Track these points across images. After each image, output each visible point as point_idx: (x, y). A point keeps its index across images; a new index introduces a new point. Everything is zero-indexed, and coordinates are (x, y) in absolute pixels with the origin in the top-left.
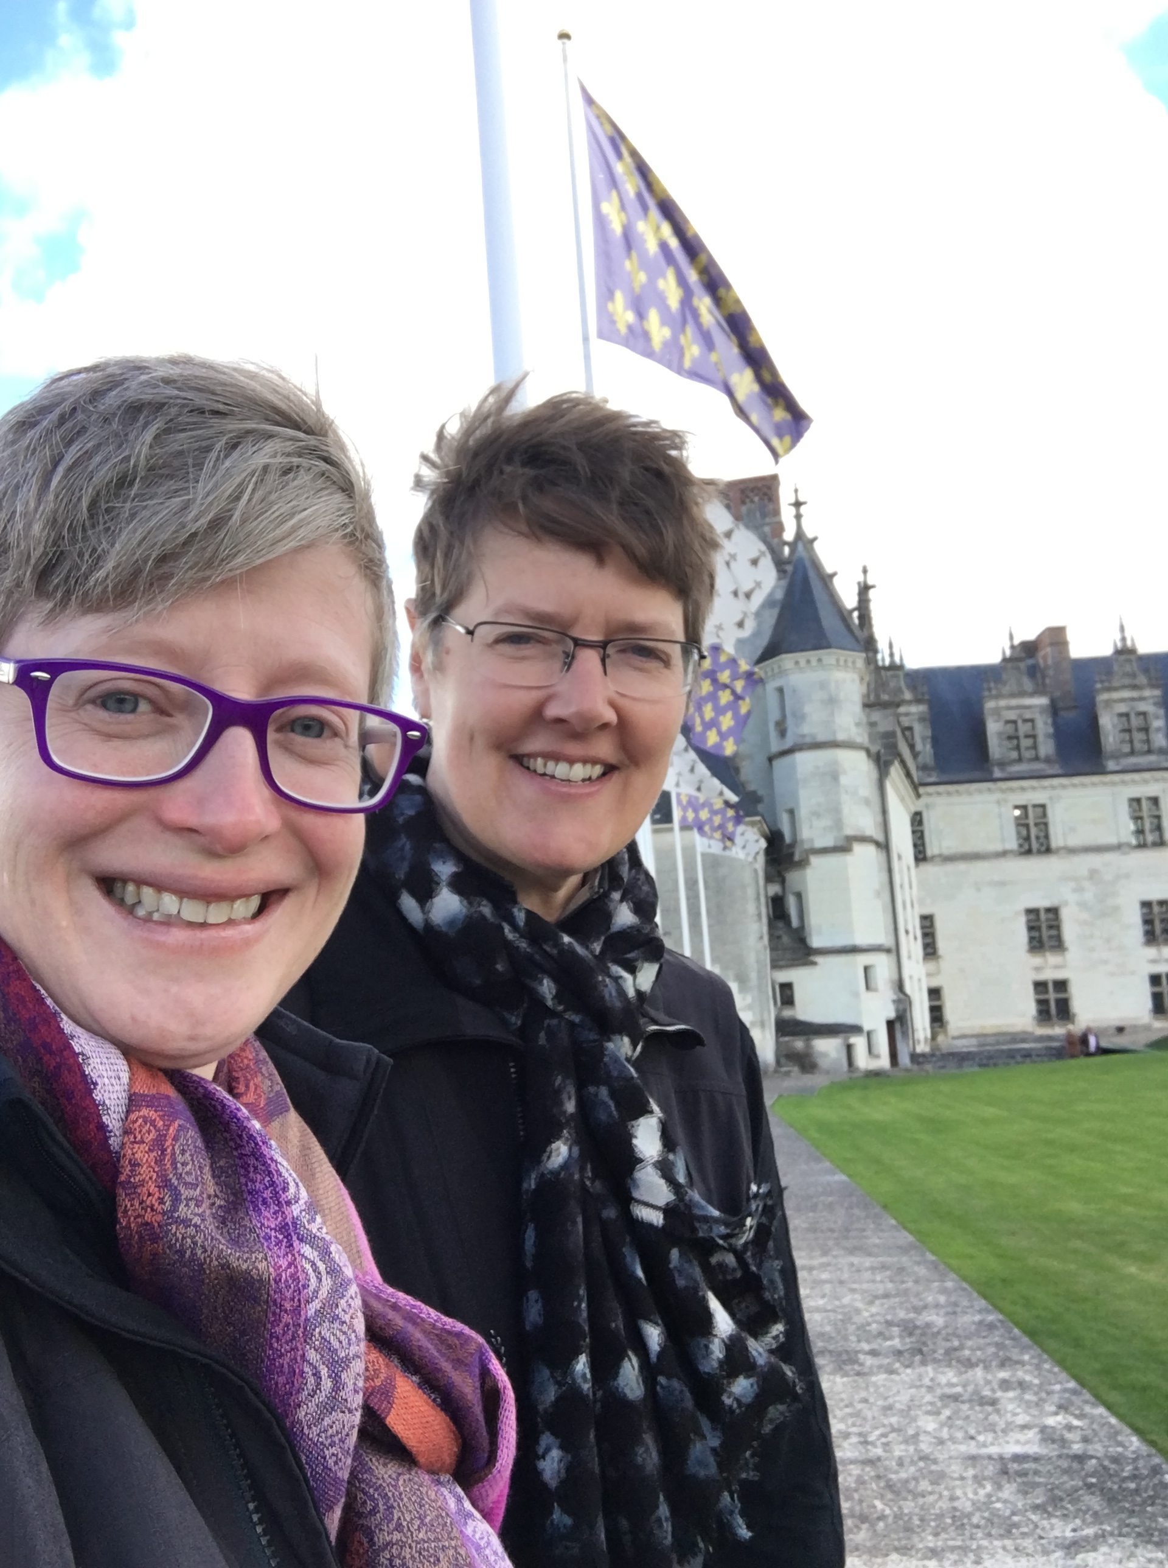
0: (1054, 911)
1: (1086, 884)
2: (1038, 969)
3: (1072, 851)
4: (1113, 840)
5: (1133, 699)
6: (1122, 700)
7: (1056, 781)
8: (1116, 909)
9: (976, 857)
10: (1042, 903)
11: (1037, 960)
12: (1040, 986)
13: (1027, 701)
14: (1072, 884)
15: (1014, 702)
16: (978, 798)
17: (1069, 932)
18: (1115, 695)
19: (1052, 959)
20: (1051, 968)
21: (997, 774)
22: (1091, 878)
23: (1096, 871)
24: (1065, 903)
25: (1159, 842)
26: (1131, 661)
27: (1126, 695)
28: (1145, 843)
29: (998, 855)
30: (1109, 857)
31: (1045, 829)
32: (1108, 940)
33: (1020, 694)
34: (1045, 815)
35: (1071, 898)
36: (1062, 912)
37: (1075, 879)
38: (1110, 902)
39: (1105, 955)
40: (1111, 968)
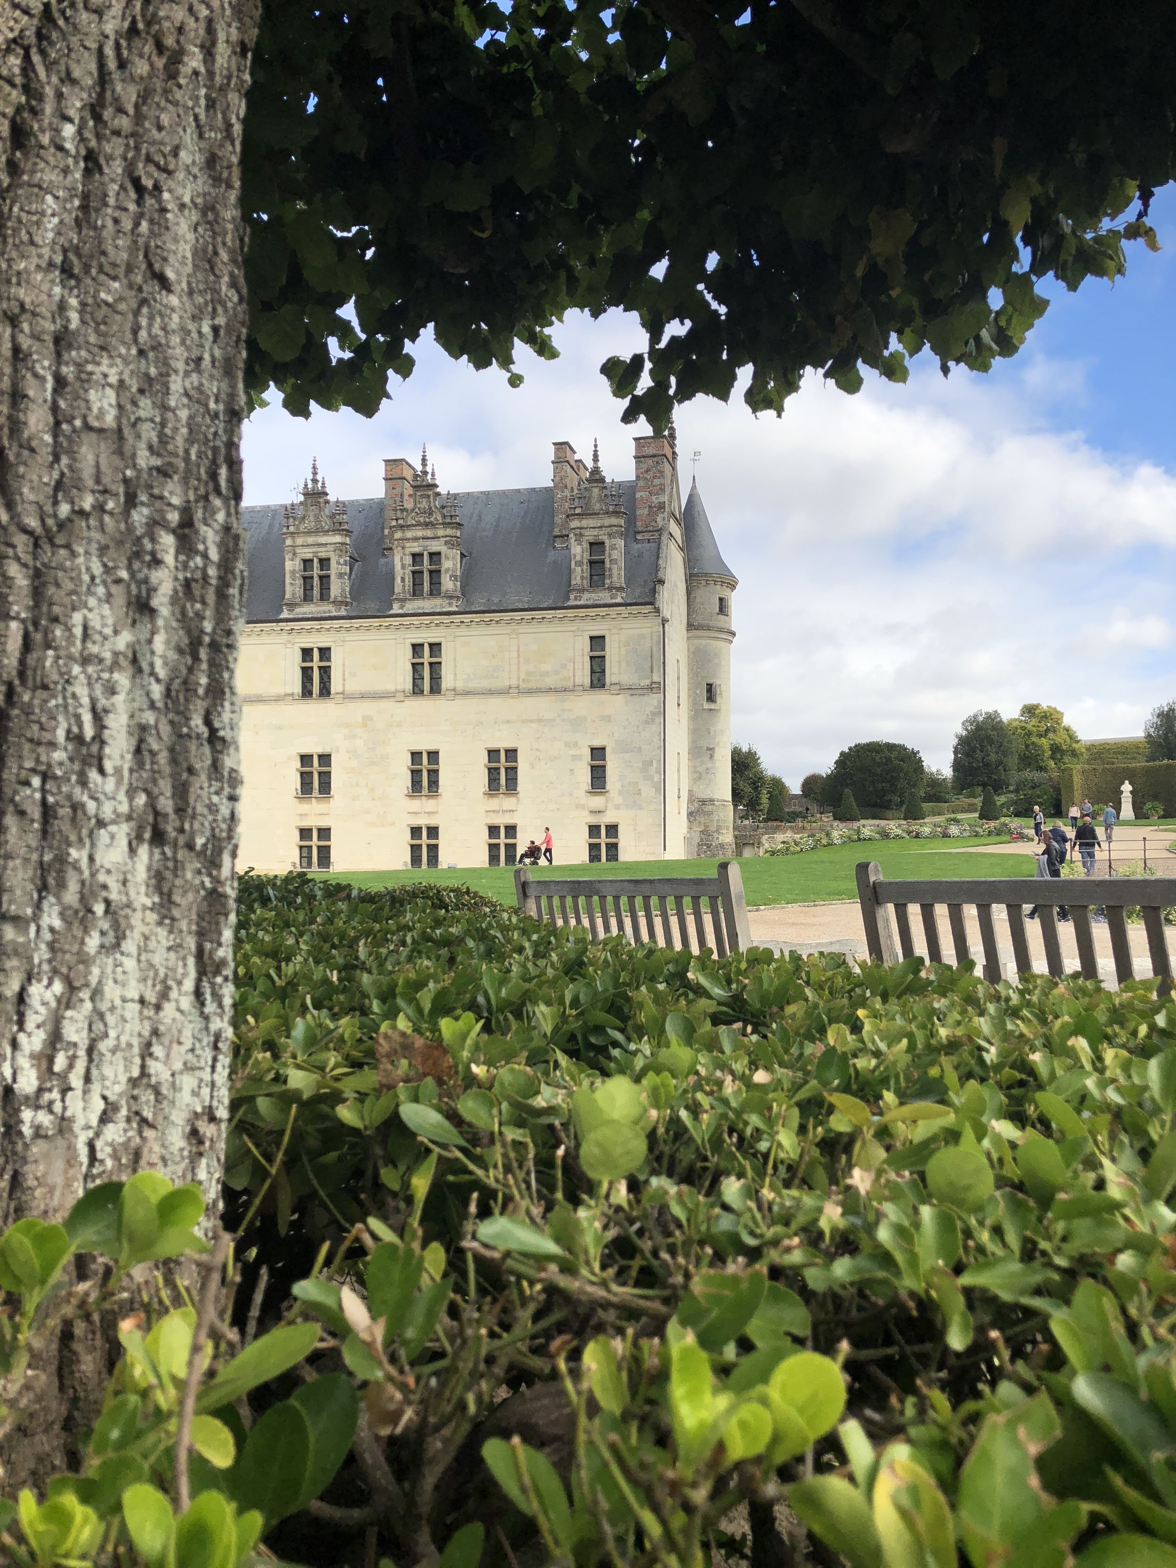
0: (325, 759)
1: (359, 731)
2: (305, 816)
3: (351, 697)
4: (390, 687)
5: (425, 538)
6: (416, 539)
7: (341, 624)
8: (385, 757)
10: (314, 749)
11: (305, 807)
12: (305, 833)
13: (323, 539)
14: (346, 731)
15: (310, 540)
16: (265, 639)
17: (338, 778)
18: (409, 534)
20: (316, 815)
21: (285, 615)
22: (364, 725)
23: (370, 718)
24: (338, 751)
25: (436, 689)
26: (428, 496)
27: (420, 533)
28: (422, 692)
29: (279, 699)
30: (384, 704)
31: (325, 671)
32: (373, 790)
33: (317, 531)
34: (329, 659)
35: (344, 745)
36: (334, 760)
37: (349, 726)
38: (381, 750)
39: (367, 805)
40: (372, 818)
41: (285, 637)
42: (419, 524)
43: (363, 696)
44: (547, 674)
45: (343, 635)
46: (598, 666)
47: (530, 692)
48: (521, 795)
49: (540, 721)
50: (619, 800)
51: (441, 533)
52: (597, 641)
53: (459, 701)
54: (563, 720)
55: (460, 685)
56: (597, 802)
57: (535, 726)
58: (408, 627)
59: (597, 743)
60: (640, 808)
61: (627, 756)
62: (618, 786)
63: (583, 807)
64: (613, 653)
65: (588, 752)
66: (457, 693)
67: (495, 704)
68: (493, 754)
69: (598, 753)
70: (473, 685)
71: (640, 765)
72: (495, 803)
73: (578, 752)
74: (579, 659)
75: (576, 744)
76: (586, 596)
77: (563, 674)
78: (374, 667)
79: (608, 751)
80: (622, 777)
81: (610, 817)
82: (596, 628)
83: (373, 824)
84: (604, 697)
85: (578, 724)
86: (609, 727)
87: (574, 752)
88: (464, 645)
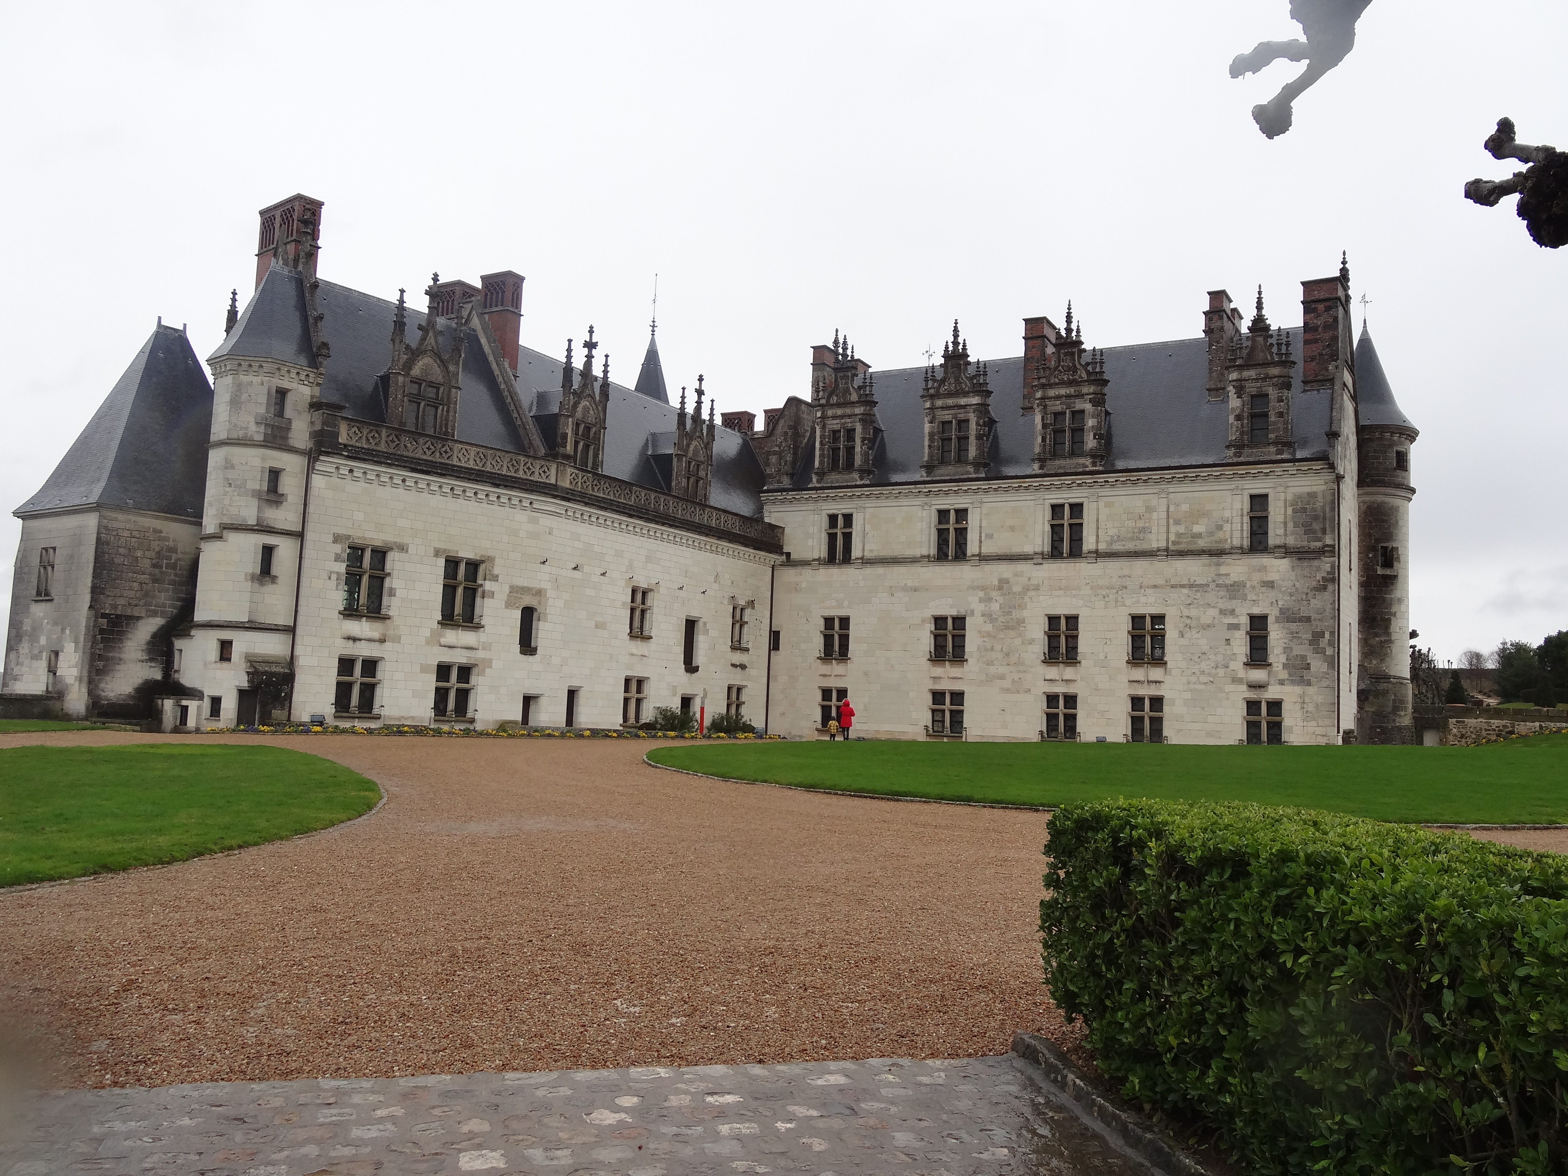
0: (960, 622)
1: (994, 594)
2: (937, 679)
3: (987, 560)
4: (1029, 549)
5: (1068, 396)
6: (1058, 397)
7: (976, 486)
8: (1021, 622)
9: (895, 561)
10: (948, 610)
11: (938, 671)
12: (938, 696)
13: (963, 401)
14: (981, 594)
15: (950, 402)
16: (903, 501)
17: (972, 642)
18: (1052, 393)
20: (949, 679)
21: (923, 477)
22: (1000, 588)
23: (1007, 581)
24: (972, 613)
25: (1076, 552)
26: (1073, 354)
27: (1063, 391)
28: (1061, 553)
29: (913, 561)
30: (1021, 567)
31: (963, 534)
32: (1008, 655)
33: (957, 393)
34: (965, 521)
35: (979, 608)
36: (969, 622)
37: (983, 588)
38: (1016, 614)
39: (1002, 670)
40: (1007, 684)
41: (922, 500)
42: (1062, 383)
43: (1000, 559)
44: (1199, 535)
45: (981, 496)
46: (1259, 528)
47: (1182, 554)
48: (1169, 665)
49: (1191, 586)
50: (1284, 675)
51: (1085, 390)
52: (1259, 501)
53: (1104, 563)
54: (1218, 586)
55: (1102, 547)
56: (1258, 675)
57: (1185, 591)
58: (1048, 488)
59: (1256, 611)
60: (1309, 684)
61: (1294, 626)
62: (1283, 659)
63: (1240, 681)
64: (1276, 514)
65: (1245, 621)
66: (1098, 555)
67: (1140, 566)
68: (1138, 620)
69: (1258, 621)
70: (1117, 547)
71: (1309, 636)
72: (1139, 673)
73: (1235, 621)
74: (1237, 520)
75: (1232, 612)
76: (1247, 451)
77: (1220, 535)
78: (1012, 529)
79: (1271, 620)
80: (1287, 650)
81: (1273, 693)
82: (1258, 487)
83: (1007, 690)
84: (1266, 560)
85: (1235, 590)
86: (1272, 594)
87: (1231, 620)
88: (1107, 505)
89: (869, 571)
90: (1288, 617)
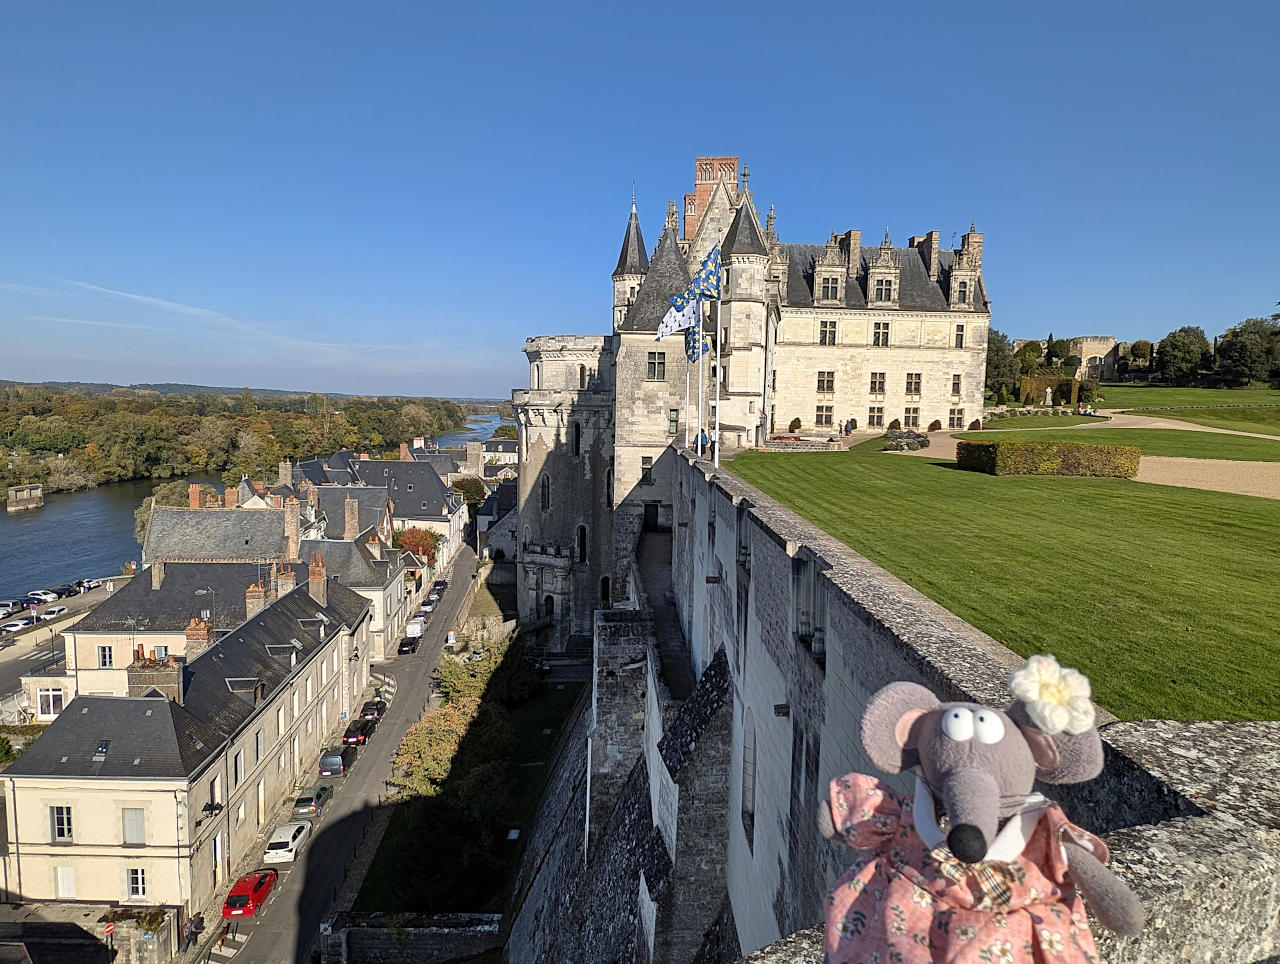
0: (831, 374)
1: (848, 362)
2: (820, 400)
3: (845, 346)
4: (864, 342)
6: (881, 273)
7: (842, 311)
8: (860, 375)
9: (800, 344)
10: (825, 369)
11: (821, 396)
12: (819, 408)
13: (834, 269)
14: (842, 362)
15: (829, 269)
16: (804, 315)
17: (837, 385)
18: (877, 271)
19: (828, 396)
20: (826, 399)
21: (816, 304)
22: (851, 359)
23: (854, 357)
24: (837, 370)
25: (885, 344)
26: (888, 253)
27: (882, 271)
28: (878, 345)
29: (810, 344)
30: (861, 350)
31: (833, 333)
32: (854, 390)
33: (833, 265)
34: (835, 327)
35: (841, 368)
36: (836, 375)
37: (844, 359)
38: (858, 372)
39: (851, 397)
40: (853, 403)
41: (814, 315)
42: (884, 267)
43: (851, 346)
44: (936, 341)
45: (842, 316)
46: (960, 339)
47: (930, 348)
48: (922, 395)
49: (932, 362)
50: (965, 399)
52: (960, 328)
53: (897, 350)
54: (942, 362)
55: (897, 343)
56: (956, 399)
57: (930, 364)
58: (874, 315)
59: (957, 373)
60: (974, 401)
61: (970, 379)
62: (965, 393)
63: (948, 401)
64: (968, 334)
65: (954, 377)
66: (895, 347)
67: (912, 352)
68: (910, 375)
69: (957, 377)
70: (903, 344)
71: (975, 383)
72: (909, 398)
73: (949, 377)
74: (951, 335)
75: (948, 373)
76: (957, 307)
77: (945, 341)
78: (857, 333)
79: (962, 377)
80: (967, 390)
81: (960, 407)
82: (961, 321)
83: (854, 406)
84: (962, 352)
85: (949, 364)
86: (963, 367)
87: (947, 377)
88: (900, 325)
89: (787, 348)
90: (969, 375)
